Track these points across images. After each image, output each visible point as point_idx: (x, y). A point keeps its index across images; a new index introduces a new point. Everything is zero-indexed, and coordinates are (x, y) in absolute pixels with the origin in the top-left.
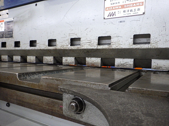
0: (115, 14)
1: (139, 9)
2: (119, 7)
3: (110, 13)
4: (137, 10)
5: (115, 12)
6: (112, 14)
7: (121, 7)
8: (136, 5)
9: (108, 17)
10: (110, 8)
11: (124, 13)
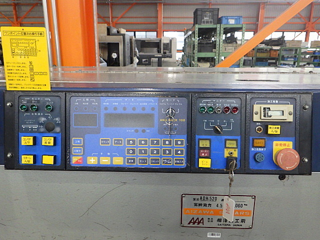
0: (202, 222)
1: (243, 221)
2: (210, 212)
3: (193, 218)
4: (240, 221)
5: (203, 219)
6: (197, 221)
7: (213, 213)
8: (239, 213)
9: (189, 224)
10: (193, 212)
11: (220, 223)
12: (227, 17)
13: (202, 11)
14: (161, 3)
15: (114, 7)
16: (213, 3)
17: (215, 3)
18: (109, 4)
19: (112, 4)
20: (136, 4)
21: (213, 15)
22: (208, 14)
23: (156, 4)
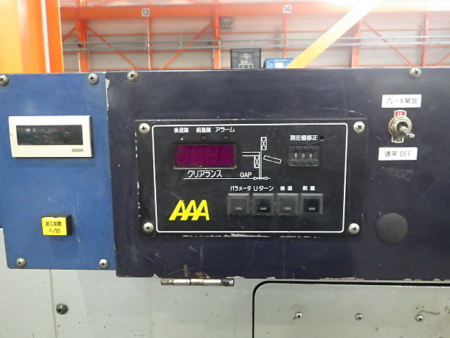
12: (273, 59)
13: (238, 53)
14: (217, 49)
15: (154, 55)
16: (288, 47)
17: (291, 47)
18: (147, 52)
19: (152, 52)
20: (185, 51)
21: (254, 57)
22: (246, 56)
23: (211, 50)
